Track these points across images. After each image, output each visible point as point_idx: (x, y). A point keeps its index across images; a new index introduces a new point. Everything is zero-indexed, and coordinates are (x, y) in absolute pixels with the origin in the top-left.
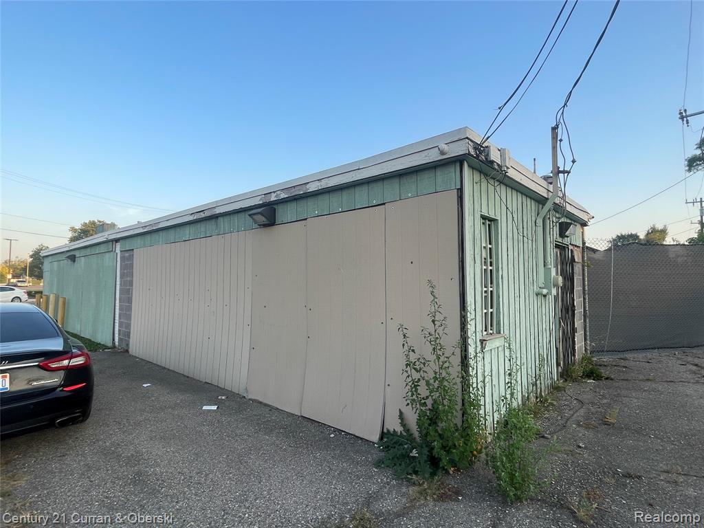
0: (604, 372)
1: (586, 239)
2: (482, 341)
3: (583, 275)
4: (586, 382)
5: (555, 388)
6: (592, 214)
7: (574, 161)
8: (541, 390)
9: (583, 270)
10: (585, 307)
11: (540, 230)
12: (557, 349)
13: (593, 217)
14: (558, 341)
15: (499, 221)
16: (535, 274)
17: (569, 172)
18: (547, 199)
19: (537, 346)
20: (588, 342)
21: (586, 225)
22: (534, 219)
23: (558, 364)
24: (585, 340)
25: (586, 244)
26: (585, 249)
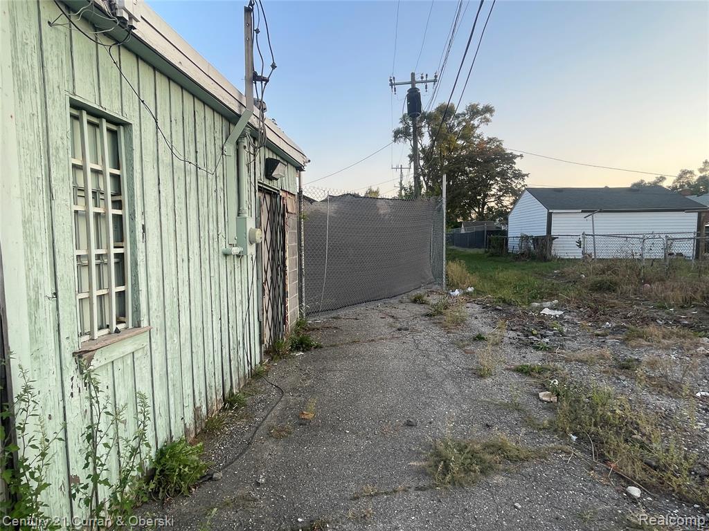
0: (314, 338)
1: (303, 187)
2: (78, 355)
3: (299, 228)
4: (294, 357)
5: (256, 375)
6: (309, 157)
7: (274, 67)
8: (232, 386)
9: (300, 223)
10: (300, 265)
11: (232, 161)
12: (260, 322)
13: (309, 161)
14: (261, 313)
15: (135, 128)
16: (221, 225)
17: (267, 81)
18: (239, 116)
19: (225, 328)
20: (304, 304)
21: (303, 170)
22: (219, 143)
23: (261, 342)
24: (301, 301)
25: (303, 193)
26: (301, 197)
